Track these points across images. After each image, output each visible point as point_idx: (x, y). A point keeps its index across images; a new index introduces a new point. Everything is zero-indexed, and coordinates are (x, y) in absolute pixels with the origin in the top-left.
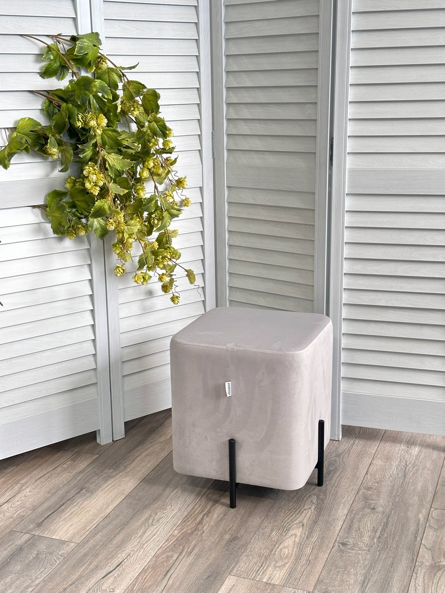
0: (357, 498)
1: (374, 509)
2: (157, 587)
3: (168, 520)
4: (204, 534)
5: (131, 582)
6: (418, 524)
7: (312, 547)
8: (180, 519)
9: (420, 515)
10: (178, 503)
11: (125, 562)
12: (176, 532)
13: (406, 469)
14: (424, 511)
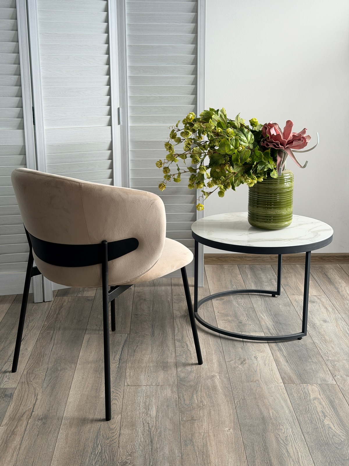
0: (134, 297)
1: (145, 300)
2: (49, 344)
3: (38, 319)
4: (62, 322)
5: (34, 345)
6: (169, 302)
7: (121, 318)
8: (44, 318)
9: (168, 299)
10: (39, 312)
11: (25, 338)
12: (46, 323)
13: (154, 282)
14: (169, 297)
